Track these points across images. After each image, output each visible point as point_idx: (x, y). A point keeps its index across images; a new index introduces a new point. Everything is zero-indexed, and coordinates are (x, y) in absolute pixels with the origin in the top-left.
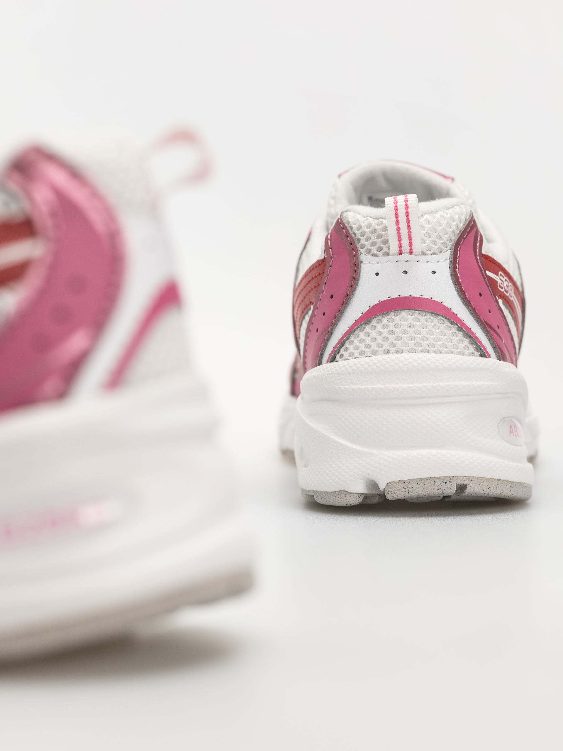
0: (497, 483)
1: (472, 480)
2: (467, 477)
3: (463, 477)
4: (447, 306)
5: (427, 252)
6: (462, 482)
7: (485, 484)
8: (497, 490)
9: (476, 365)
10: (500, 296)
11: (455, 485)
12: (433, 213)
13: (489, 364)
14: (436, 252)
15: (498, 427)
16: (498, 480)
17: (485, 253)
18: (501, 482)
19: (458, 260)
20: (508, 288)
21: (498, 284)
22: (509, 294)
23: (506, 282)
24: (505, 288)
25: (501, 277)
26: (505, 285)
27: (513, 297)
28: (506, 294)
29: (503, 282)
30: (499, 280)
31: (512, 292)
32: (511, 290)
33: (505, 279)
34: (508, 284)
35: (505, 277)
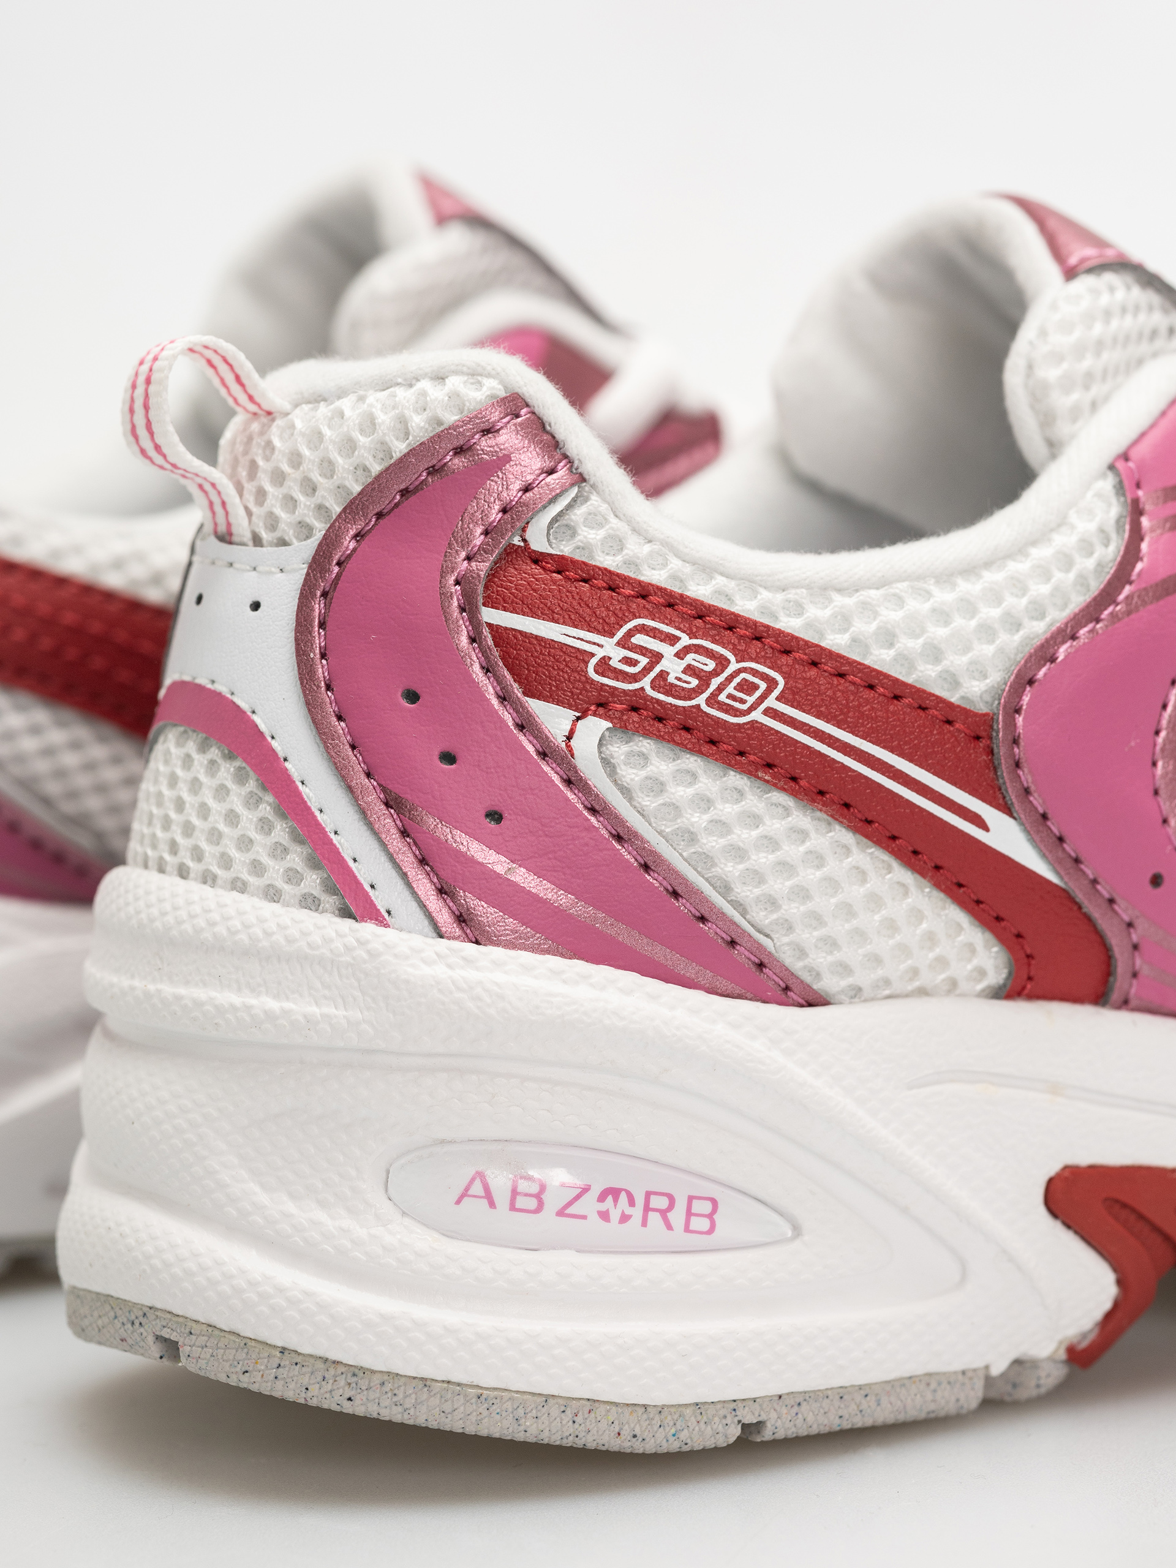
0: (276, 1361)
1: (191, 1333)
2: (181, 1320)
3: (169, 1316)
4: (262, 727)
5: (265, 535)
6: (166, 1333)
7: (230, 1354)
8: (279, 1384)
9: (283, 942)
10: (600, 705)
11: (151, 1339)
12: (325, 400)
13: (338, 944)
14: (290, 535)
15: (388, 1172)
16: (283, 1350)
17: (565, 549)
18: (299, 1359)
19: (336, 569)
20: (705, 679)
21: (593, 662)
22: (712, 701)
23: (690, 658)
24: (671, 679)
25: (639, 639)
26: (673, 666)
27: (770, 712)
28: (670, 700)
29: (656, 657)
30: (608, 648)
31: (758, 694)
32: (748, 688)
33: (679, 646)
34: (711, 665)
35: (685, 640)
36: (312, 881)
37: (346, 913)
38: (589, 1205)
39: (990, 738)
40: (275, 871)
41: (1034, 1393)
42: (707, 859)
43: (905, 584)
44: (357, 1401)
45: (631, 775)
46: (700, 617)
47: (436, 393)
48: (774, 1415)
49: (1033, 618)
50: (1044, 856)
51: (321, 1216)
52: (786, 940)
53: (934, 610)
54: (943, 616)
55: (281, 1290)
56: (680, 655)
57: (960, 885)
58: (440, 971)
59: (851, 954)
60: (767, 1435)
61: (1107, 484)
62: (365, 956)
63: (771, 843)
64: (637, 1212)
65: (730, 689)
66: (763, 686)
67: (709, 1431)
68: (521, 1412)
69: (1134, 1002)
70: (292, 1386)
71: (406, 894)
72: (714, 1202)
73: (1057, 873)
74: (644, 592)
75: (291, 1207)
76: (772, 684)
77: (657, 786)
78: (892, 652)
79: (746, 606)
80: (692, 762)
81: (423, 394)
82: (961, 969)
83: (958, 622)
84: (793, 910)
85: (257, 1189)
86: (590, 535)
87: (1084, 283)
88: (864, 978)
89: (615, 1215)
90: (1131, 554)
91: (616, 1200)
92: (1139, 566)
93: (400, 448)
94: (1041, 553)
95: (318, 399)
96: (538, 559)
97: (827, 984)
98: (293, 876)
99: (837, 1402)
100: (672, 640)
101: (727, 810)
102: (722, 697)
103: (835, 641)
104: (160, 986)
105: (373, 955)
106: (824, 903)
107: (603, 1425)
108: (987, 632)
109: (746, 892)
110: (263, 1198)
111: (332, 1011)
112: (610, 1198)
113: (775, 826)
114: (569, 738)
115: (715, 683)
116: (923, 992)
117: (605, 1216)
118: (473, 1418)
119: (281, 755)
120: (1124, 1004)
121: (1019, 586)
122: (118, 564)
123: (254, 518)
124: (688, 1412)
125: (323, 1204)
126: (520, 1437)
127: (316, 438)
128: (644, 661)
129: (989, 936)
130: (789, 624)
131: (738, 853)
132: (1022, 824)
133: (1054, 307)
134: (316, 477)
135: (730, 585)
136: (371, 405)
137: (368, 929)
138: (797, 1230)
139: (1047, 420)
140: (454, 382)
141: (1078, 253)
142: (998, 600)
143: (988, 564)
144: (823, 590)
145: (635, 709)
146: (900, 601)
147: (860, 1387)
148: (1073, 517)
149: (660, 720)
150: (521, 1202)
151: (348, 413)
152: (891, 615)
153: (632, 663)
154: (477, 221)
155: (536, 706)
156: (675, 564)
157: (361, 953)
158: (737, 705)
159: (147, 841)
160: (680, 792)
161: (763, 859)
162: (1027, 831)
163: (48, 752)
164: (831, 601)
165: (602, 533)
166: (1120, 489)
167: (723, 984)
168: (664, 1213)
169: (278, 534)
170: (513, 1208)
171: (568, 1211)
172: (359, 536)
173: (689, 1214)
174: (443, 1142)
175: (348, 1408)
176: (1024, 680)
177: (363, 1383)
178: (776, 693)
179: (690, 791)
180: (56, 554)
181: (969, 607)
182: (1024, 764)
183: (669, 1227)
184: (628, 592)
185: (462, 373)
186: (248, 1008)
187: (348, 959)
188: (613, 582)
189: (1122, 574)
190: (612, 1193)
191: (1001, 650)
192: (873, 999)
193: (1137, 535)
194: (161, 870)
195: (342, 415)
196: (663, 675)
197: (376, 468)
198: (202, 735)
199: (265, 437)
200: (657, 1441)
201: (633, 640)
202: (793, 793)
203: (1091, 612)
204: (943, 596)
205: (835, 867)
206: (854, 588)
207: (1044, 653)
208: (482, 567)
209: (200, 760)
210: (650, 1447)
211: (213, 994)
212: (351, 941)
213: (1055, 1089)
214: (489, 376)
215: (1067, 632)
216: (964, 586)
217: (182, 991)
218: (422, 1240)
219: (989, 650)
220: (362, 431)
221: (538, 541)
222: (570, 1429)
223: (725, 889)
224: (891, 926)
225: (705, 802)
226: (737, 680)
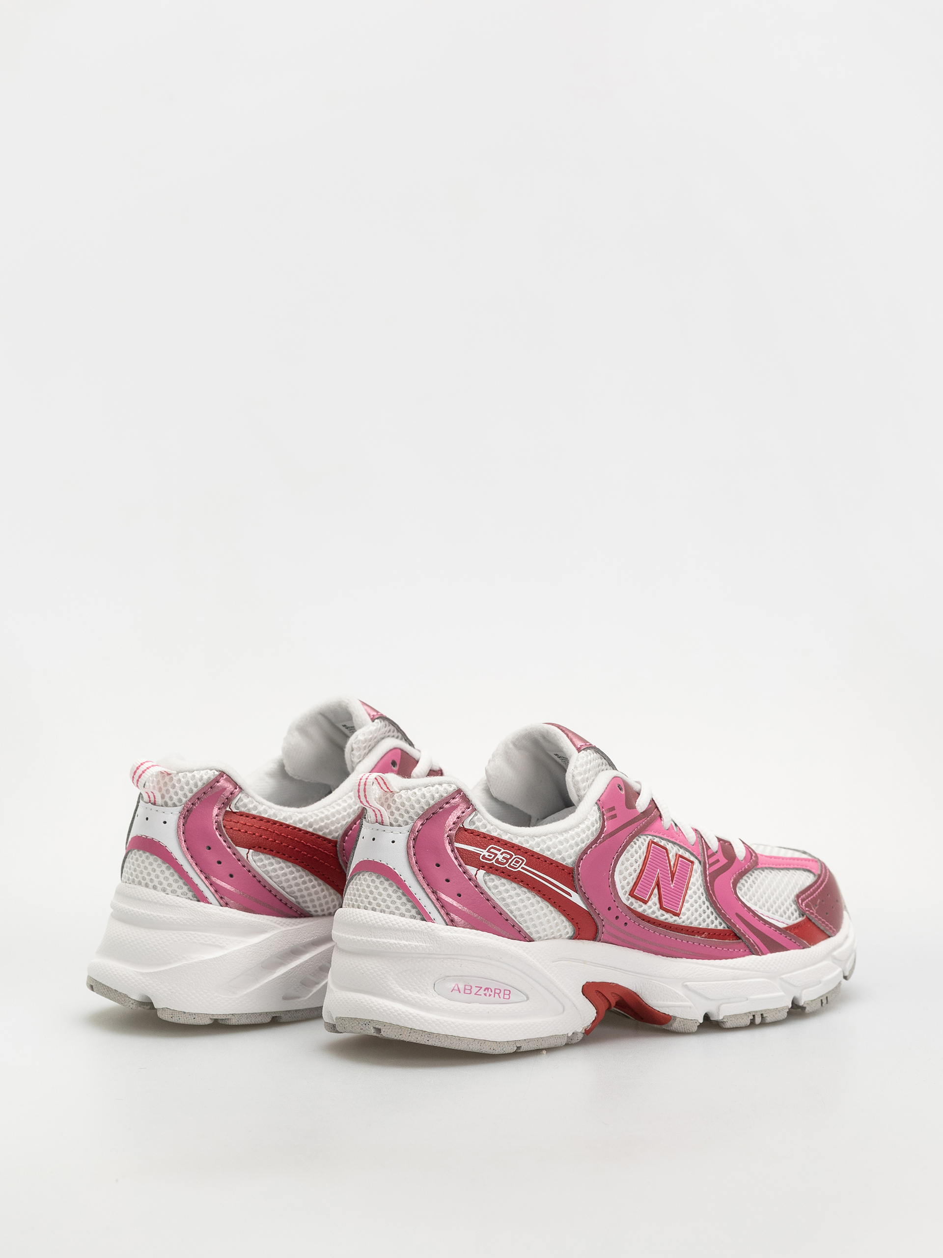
0: (409, 1032)
1: (385, 1026)
4: (398, 873)
5: (394, 823)
6: (377, 1026)
7: (397, 1030)
8: (410, 1037)
9: (408, 927)
10: (483, 867)
11: (372, 1028)
12: (409, 789)
13: (423, 927)
14: (402, 824)
15: (434, 984)
16: (411, 1029)
17: (472, 827)
18: (415, 1031)
19: (417, 833)
20: (507, 860)
21: (481, 856)
22: (509, 866)
23: (504, 855)
24: (500, 860)
25: (492, 850)
26: (500, 857)
27: (523, 868)
28: (499, 865)
29: (496, 855)
30: (484, 853)
31: (520, 863)
32: (517, 862)
33: (501, 852)
34: (509, 857)
35: (503, 850)
36: (413, 912)
37: (423, 919)
38: (482, 992)
39: (573, 873)
40: (403, 909)
41: (577, 1041)
42: (507, 905)
43: (551, 835)
44: (430, 1041)
45: (490, 884)
46: (506, 844)
47: (441, 789)
48: (524, 1045)
49: (582, 843)
50: (584, 903)
51: (418, 995)
52: (525, 925)
53: (559, 842)
54: (561, 843)
55: (411, 1014)
56: (502, 854)
57: (564, 911)
58: (449, 934)
59: (539, 929)
60: (521, 1050)
61: (596, 808)
62: (431, 930)
63: (522, 901)
64: (493, 994)
65: (513, 862)
66: (521, 861)
67: (510, 1048)
68: (469, 1043)
69: (602, 940)
70: (413, 1038)
71: (439, 915)
72: (510, 991)
73: (587, 907)
74: (492, 838)
75: (410, 993)
76: (523, 861)
77: (496, 887)
78: (550, 852)
79: (516, 841)
80: (503, 881)
81: (437, 789)
82: (563, 932)
83: (565, 844)
84: (527, 917)
85: (401, 989)
86: (478, 824)
87: (583, 753)
88: (542, 935)
89: (488, 995)
90: (603, 827)
91: (488, 991)
92: (605, 829)
93: (432, 803)
94: (582, 826)
95: (407, 789)
96: (466, 830)
97: (534, 936)
98: (408, 911)
99: (537, 1042)
100: (500, 850)
101: (512, 893)
102: (512, 865)
103: (536, 850)
104: (372, 939)
105: (432, 930)
106: (534, 916)
107: (487, 1046)
108: (571, 847)
109: (517, 913)
110: (403, 991)
111: (422, 944)
112: (487, 990)
113: (523, 896)
114: (475, 875)
115: (510, 861)
116: (554, 938)
117: (485, 995)
118: (458, 1045)
119: (403, 880)
120: (599, 941)
121: (578, 835)
122: (301, 821)
123: (391, 819)
124: (506, 1043)
125: (419, 992)
126: (468, 1050)
127: (409, 799)
128: (493, 856)
129: (570, 923)
130: (526, 845)
131: (515, 903)
132: (579, 895)
133: (577, 760)
134: (409, 809)
135: (512, 836)
136: (423, 791)
137: (430, 924)
138: (528, 998)
139: (578, 790)
140: (445, 785)
141: (579, 744)
142: (574, 839)
143: (570, 829)
144: (533, 837)
145: (491, 868)
146: (551, 840)
147: (542, 1038)
148: (589, 817)
149: (497, 870)
150: (466, 991)
151: (417, 793)
152: (549, 843)
153: (491, 856)
154: (383, 718)
155: (468, 867)
156: (499, 831)
157: (429, 929)
158: (515, 866)
159: (349, 900)
160: (502, 888)
161: (520, 905)
162: (581, 897)
163: (275, 870)
164: (535, 840)
165: (481, 823)
166: (599, 809)
167: (511, 937)
168: (498, 994)
169: (398, 823)
170: (465, 993)
171: (477, 993)
172: (422, 824)
173: (504, 994)
174: (448, 976)
175: (427, 1043)
176: (580, 859)
177: (432, 1036)
178: (524, 863)
179: (504, 888)
180: (285, 818)
181: (567, 841)
182: (580, 880)
183: (500, 997)
184: (489, 838)
185: (446, 783)
186: (399, 944)
187: (426, 931)
188: (485, 836)
189: (601, 832)
190: (487, 989)
191: (575, 851)
192: (543, 940)
193: (604, 822)
194: (358, 908)
195: (415, 793)
196: (498, 859)
197: (426, 808)
198: (377, 875)
199: (393, 798)
200: (499, 1051)
201: (491, 850)
202: (527, 888)
203: (594, 842)
204: (561, 838)
205: (537, 907)
206: (539, 836)
207: (585, 852)
208: (453, 832)
209: (377, 881)
210: (496, 1052)
211: (389, 940)
212: (426, 927)
213: (585, 962)
214: (453, 784)
215: (589, 847)
216: (565, 835)
217: (379, 940)
218: (444, 1001)
219: (572, 851)
220: (422, 798)
221: (467, 826)
222: (479, 1047)
223: (512, 912)
224: (548, 921)
225: (507, 891)
226: (515, 860)
